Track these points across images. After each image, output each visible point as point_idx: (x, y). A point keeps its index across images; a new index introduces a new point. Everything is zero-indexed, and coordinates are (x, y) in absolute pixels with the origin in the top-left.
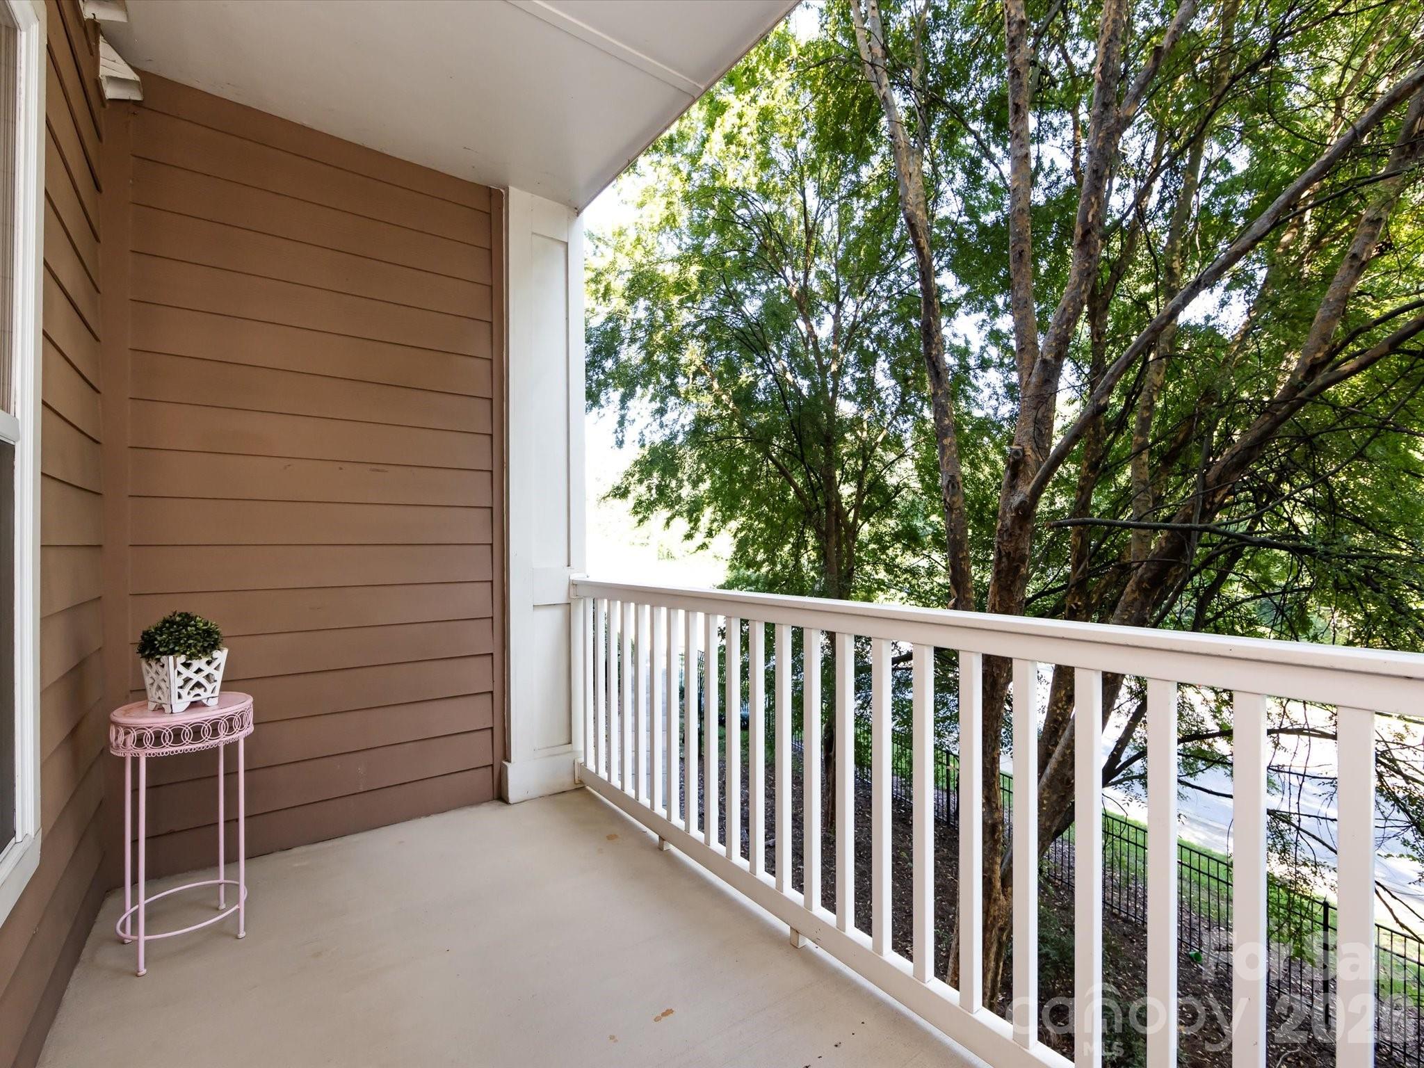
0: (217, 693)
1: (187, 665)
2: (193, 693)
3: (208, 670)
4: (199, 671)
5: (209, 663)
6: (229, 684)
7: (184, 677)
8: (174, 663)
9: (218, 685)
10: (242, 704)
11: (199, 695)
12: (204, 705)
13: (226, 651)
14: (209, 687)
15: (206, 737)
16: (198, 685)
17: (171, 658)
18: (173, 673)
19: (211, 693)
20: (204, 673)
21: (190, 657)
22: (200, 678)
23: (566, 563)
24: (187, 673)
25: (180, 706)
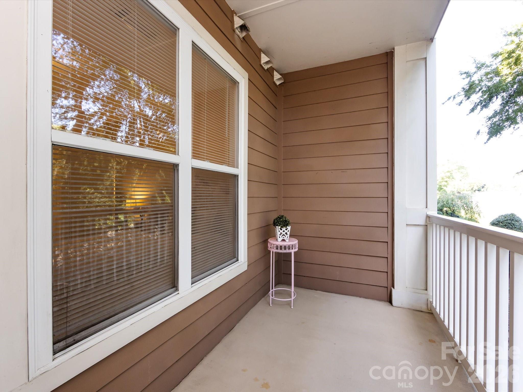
0: (288, 238)
1: (281, 229)
2: (283, 237)
3: (286, 231)
4: (284, 231)
5: (286, 229)
6: (291, 236)
7: (280, 232)
8: (278, 228)
9: (289, 236)
10: (295, 242)
11: (284, 238)
12: (285, 241)
13: (290, 227)
14: (287, 236)
15: (287, 249)
16: (284, 235)
17: (277, 227)
18: (278, 231)
19: (287, 238)
20: (285, 232)
21: (282, 227)
22: (284, 233)
23: (426, 207)
24: (281, 231)
25: (280, 240)
